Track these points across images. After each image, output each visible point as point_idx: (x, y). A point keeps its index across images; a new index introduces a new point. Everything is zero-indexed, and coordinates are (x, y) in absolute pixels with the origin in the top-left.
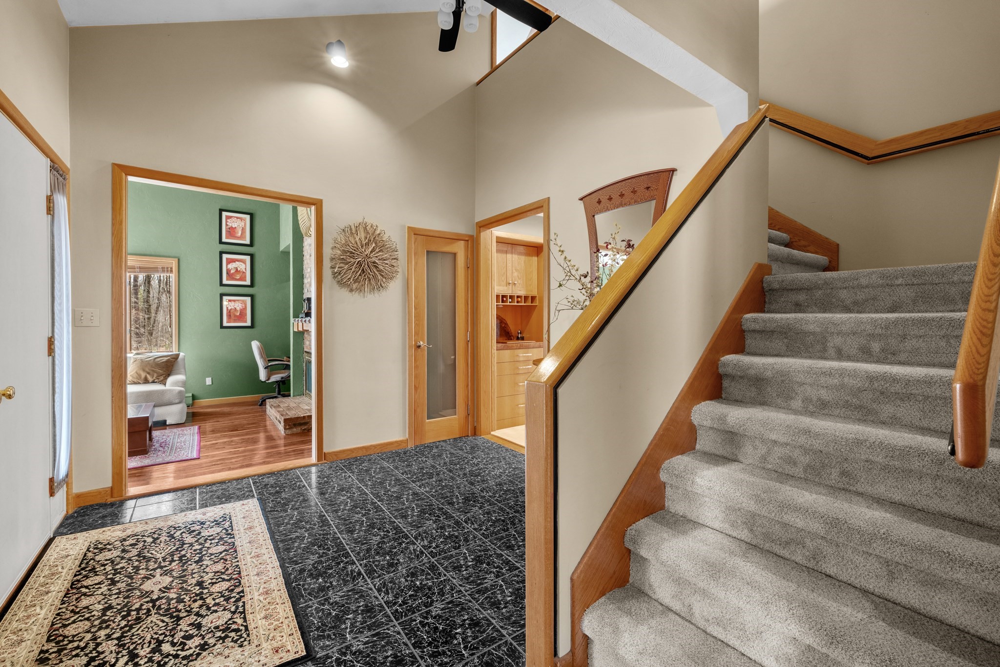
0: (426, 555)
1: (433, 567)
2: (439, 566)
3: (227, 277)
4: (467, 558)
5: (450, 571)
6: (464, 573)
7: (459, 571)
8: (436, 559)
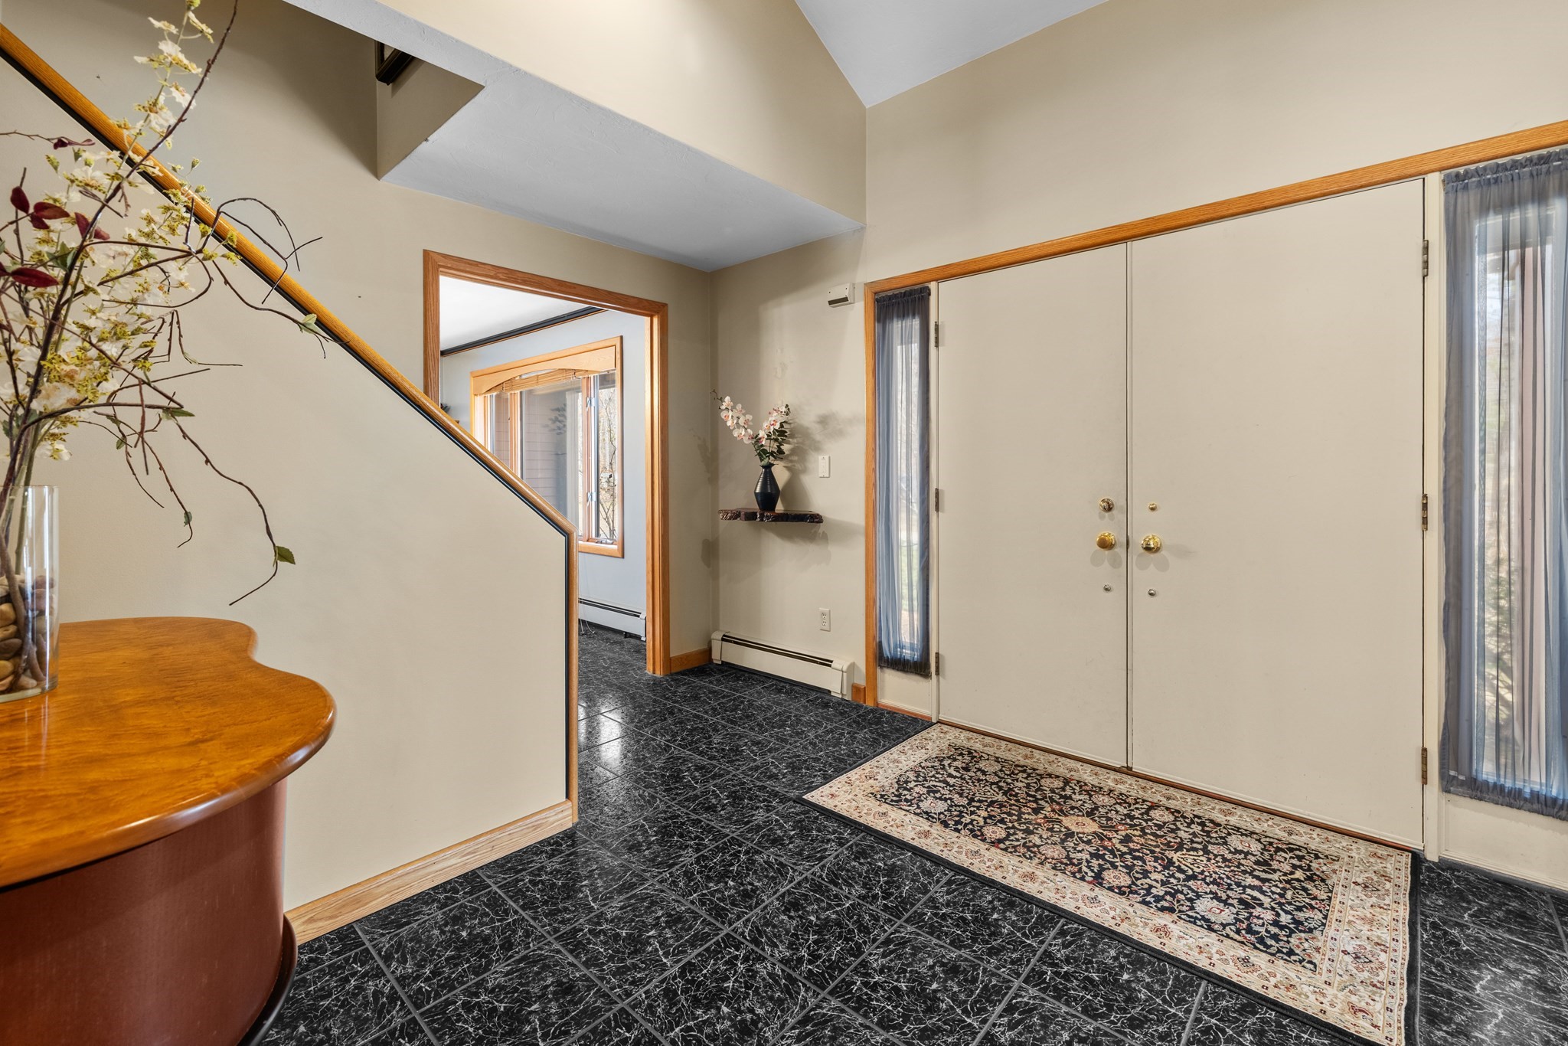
0: (745, 937)
1: (720, 913)
2: (709, 919)
4: (661, 944)
5: (686, 911)
6: (660, 913)
7: (670, 915)
8: (722, 934)
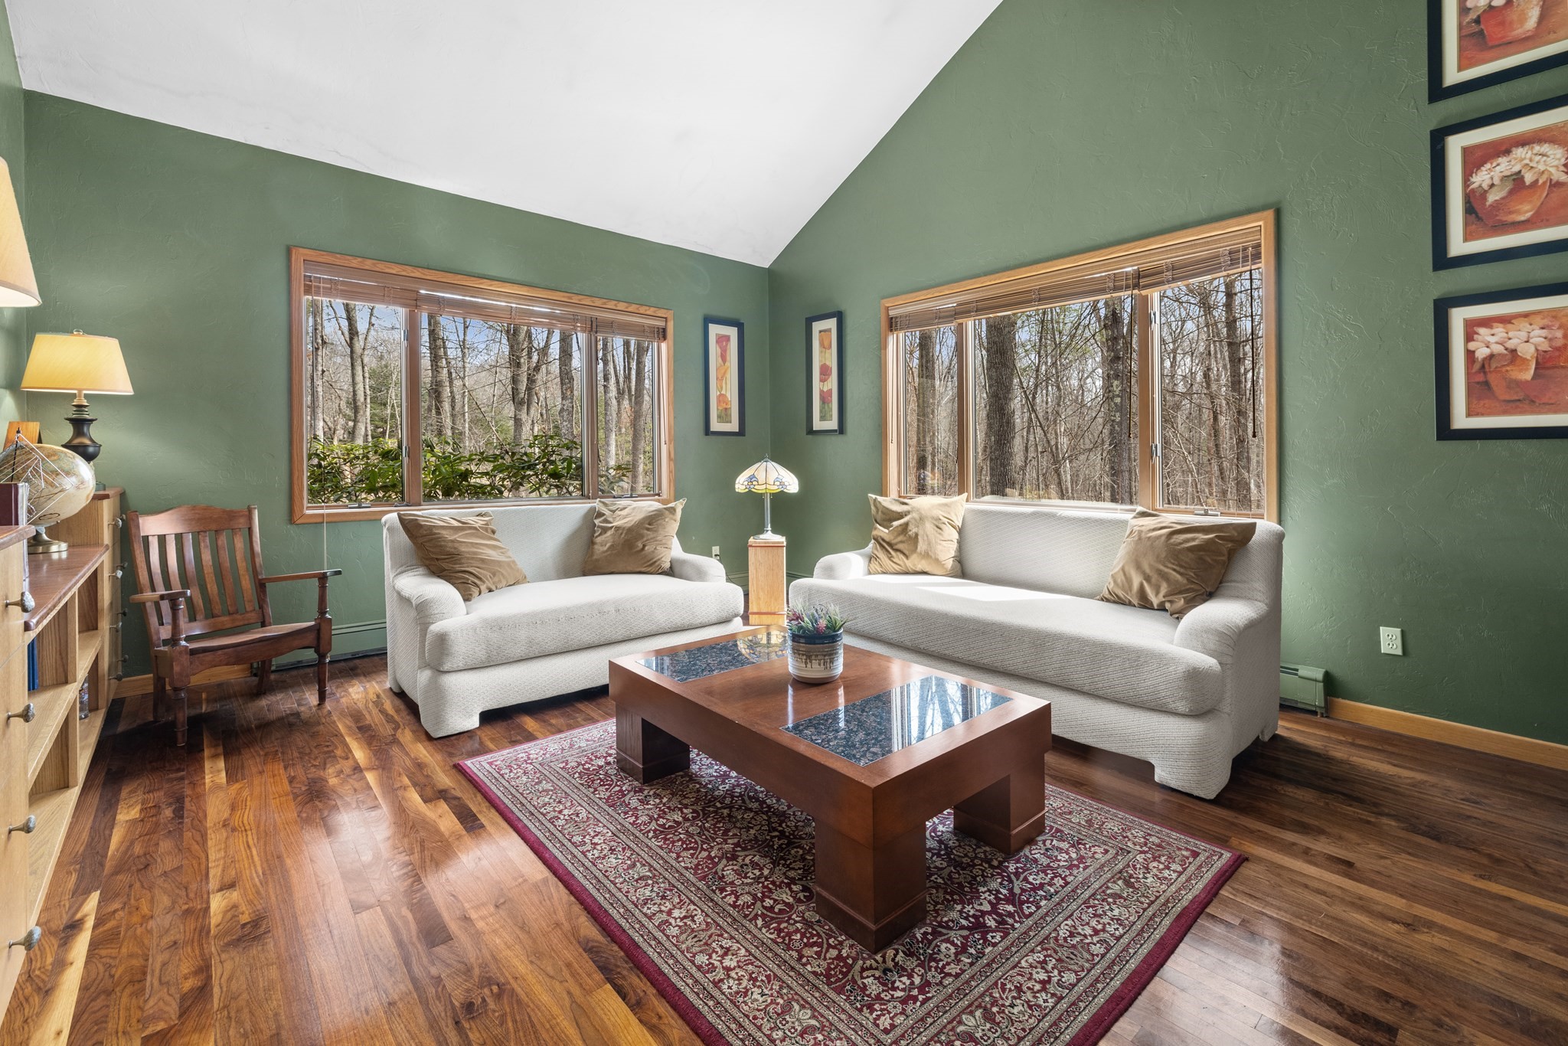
3: (1466, 224)
